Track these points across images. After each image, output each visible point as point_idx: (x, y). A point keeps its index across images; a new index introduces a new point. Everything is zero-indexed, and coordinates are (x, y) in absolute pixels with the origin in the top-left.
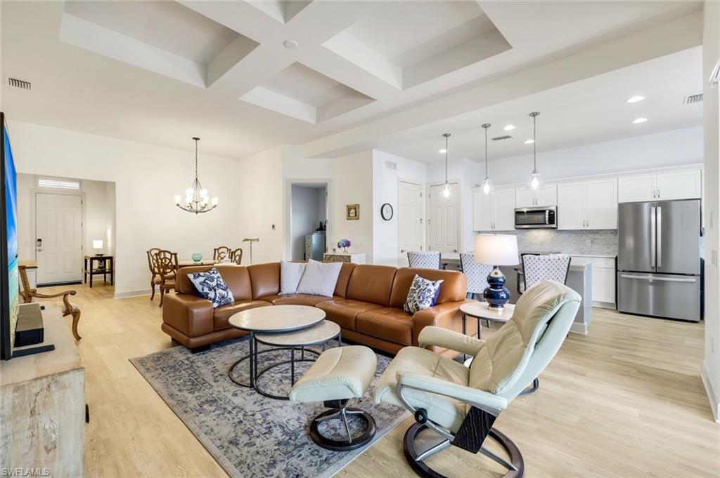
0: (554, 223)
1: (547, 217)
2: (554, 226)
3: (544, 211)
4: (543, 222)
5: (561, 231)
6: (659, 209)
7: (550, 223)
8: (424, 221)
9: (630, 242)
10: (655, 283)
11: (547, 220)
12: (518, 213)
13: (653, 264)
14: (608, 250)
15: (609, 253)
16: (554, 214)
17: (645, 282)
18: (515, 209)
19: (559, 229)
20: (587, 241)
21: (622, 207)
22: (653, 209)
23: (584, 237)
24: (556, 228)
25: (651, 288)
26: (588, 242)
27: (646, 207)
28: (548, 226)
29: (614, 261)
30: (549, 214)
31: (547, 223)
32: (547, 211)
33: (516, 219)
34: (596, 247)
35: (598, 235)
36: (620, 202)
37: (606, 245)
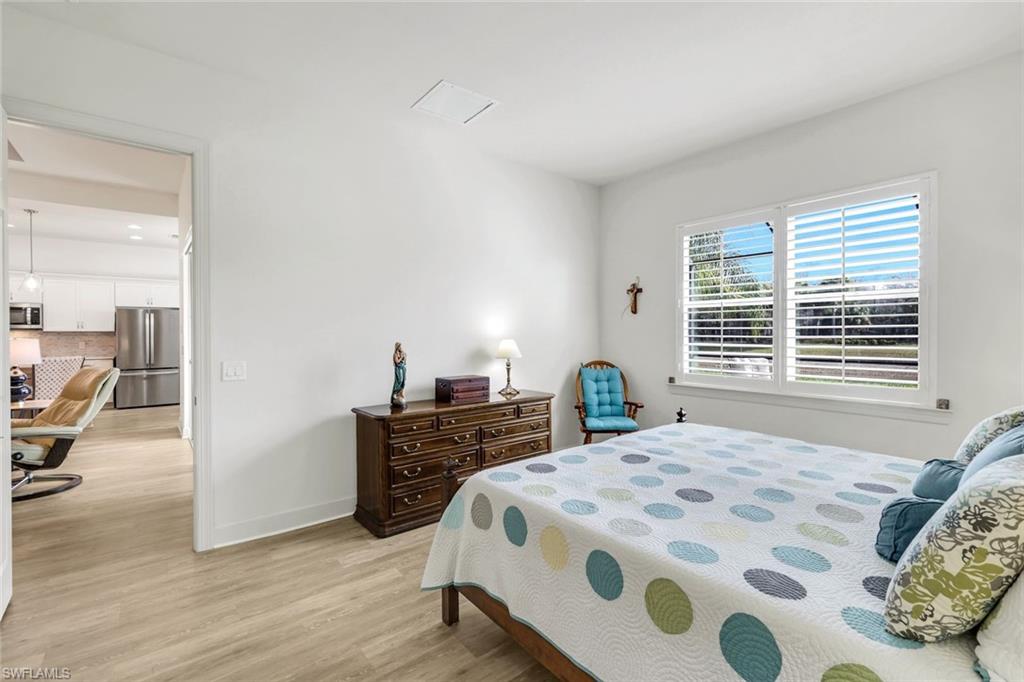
0: (38, 323)
1: (28, 315)
2: (39, 327)
3: (25, 309)
4: (23, 322)
5: (48, 332)
6: (152, 315)
7: (32, 323)
9: (125, 344)
10: (149, 378)
11: (28, 319)
13: (148, 362)
14: (104, 353)
15: (105, 355)
16: (38, 313)
17: (141, 377)
19: (44, 330)
20: (80, 343)
21: (119, 311)
22: (147, 315)
23: (77, 339)
24: (41, 329)
25: (145, 382)
26: (82, 345)
27: (141, 312)
28: (29, 327)
29: (112, 362)
30: (32, 313)
31: (29, 323)
34: (91, 349)
35: (93, 337)
36: (116, 307)
37: (102, 347)
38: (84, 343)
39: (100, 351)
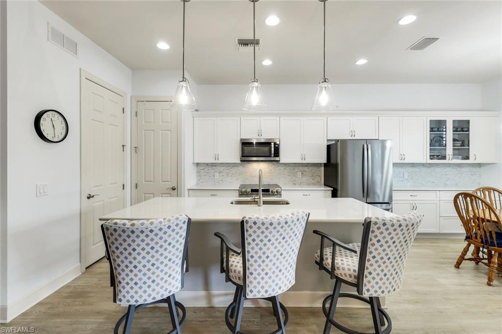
0: (278, 156)
1: (273, 149)
2: (277, 159)
3: (270, 143)
4: (268, 155)
5: (282, 164)
6: (370, 146)
7: (275, 156)
8: (128, 148)
11: (273, 152)
12: (245, 144)
16: (278, 147)
18: (241, 139)
19: (281, 162)
22: (365, 146)
24: (278, 161)
28: (272, 159)
30: (275, 147)
31: (273, 156)
32: (272, 144)
33: (243, 151)
34: (305, 179)
35: (307, 168)
36: (328, 140)
37: (313, 176)
38: (302, 173)
39: (311, 180)
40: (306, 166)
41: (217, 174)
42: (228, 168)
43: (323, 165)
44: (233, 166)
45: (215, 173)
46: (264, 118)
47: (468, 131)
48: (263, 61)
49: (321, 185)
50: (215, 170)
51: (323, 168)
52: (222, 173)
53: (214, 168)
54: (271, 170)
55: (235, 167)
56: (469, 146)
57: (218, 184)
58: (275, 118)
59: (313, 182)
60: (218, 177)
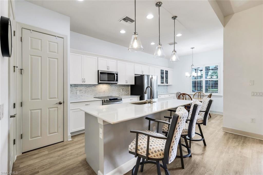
7: (116, 81)
12: (102, 73)
23: (120, 88)
30: (116, 76)
32: (115, 74)
34: (123, 92)
35: (124, 87)
36: (135, 74)
37: (126, 91)
38: (122, 90)
39: (126, 93)
40: (124, 86)
41: (78, 92)
42: (86, 88)
43: (130, 86)
44: (89, 87)
45: (77, 91)
46: (110, 60)
47: (168, 74)
48: (120, 31)
49: (129, 95)
50: (77, 89)
51: (130, 87)
52: (82, 91)
53: (76, 88)
54: (109, 89)
55: (90, 87)
56: (168, 79)
57: (79, 98)
58: (115, 61)
59: (127, 94)
60: (79, 94)
